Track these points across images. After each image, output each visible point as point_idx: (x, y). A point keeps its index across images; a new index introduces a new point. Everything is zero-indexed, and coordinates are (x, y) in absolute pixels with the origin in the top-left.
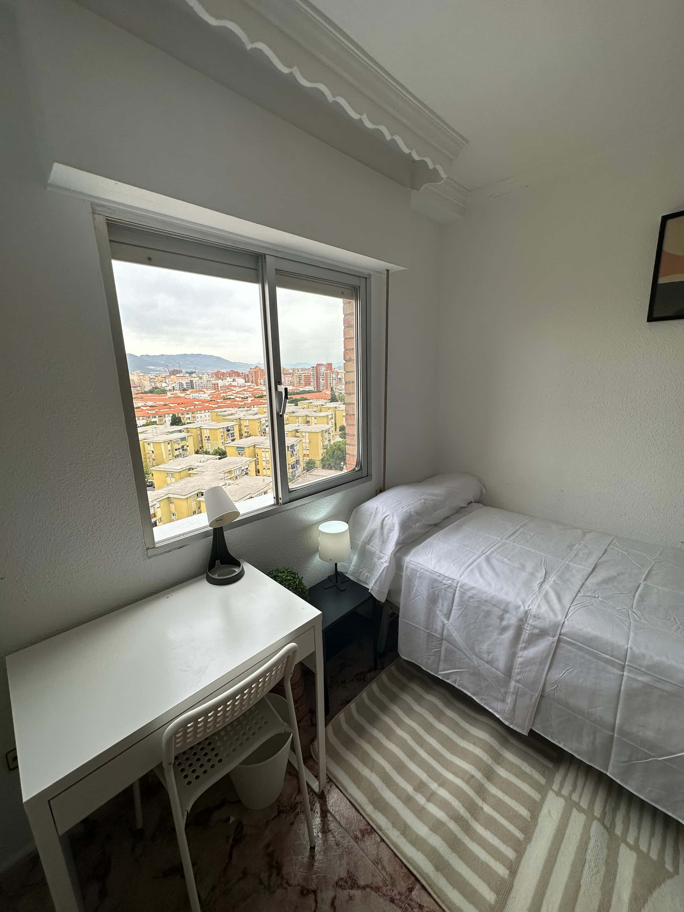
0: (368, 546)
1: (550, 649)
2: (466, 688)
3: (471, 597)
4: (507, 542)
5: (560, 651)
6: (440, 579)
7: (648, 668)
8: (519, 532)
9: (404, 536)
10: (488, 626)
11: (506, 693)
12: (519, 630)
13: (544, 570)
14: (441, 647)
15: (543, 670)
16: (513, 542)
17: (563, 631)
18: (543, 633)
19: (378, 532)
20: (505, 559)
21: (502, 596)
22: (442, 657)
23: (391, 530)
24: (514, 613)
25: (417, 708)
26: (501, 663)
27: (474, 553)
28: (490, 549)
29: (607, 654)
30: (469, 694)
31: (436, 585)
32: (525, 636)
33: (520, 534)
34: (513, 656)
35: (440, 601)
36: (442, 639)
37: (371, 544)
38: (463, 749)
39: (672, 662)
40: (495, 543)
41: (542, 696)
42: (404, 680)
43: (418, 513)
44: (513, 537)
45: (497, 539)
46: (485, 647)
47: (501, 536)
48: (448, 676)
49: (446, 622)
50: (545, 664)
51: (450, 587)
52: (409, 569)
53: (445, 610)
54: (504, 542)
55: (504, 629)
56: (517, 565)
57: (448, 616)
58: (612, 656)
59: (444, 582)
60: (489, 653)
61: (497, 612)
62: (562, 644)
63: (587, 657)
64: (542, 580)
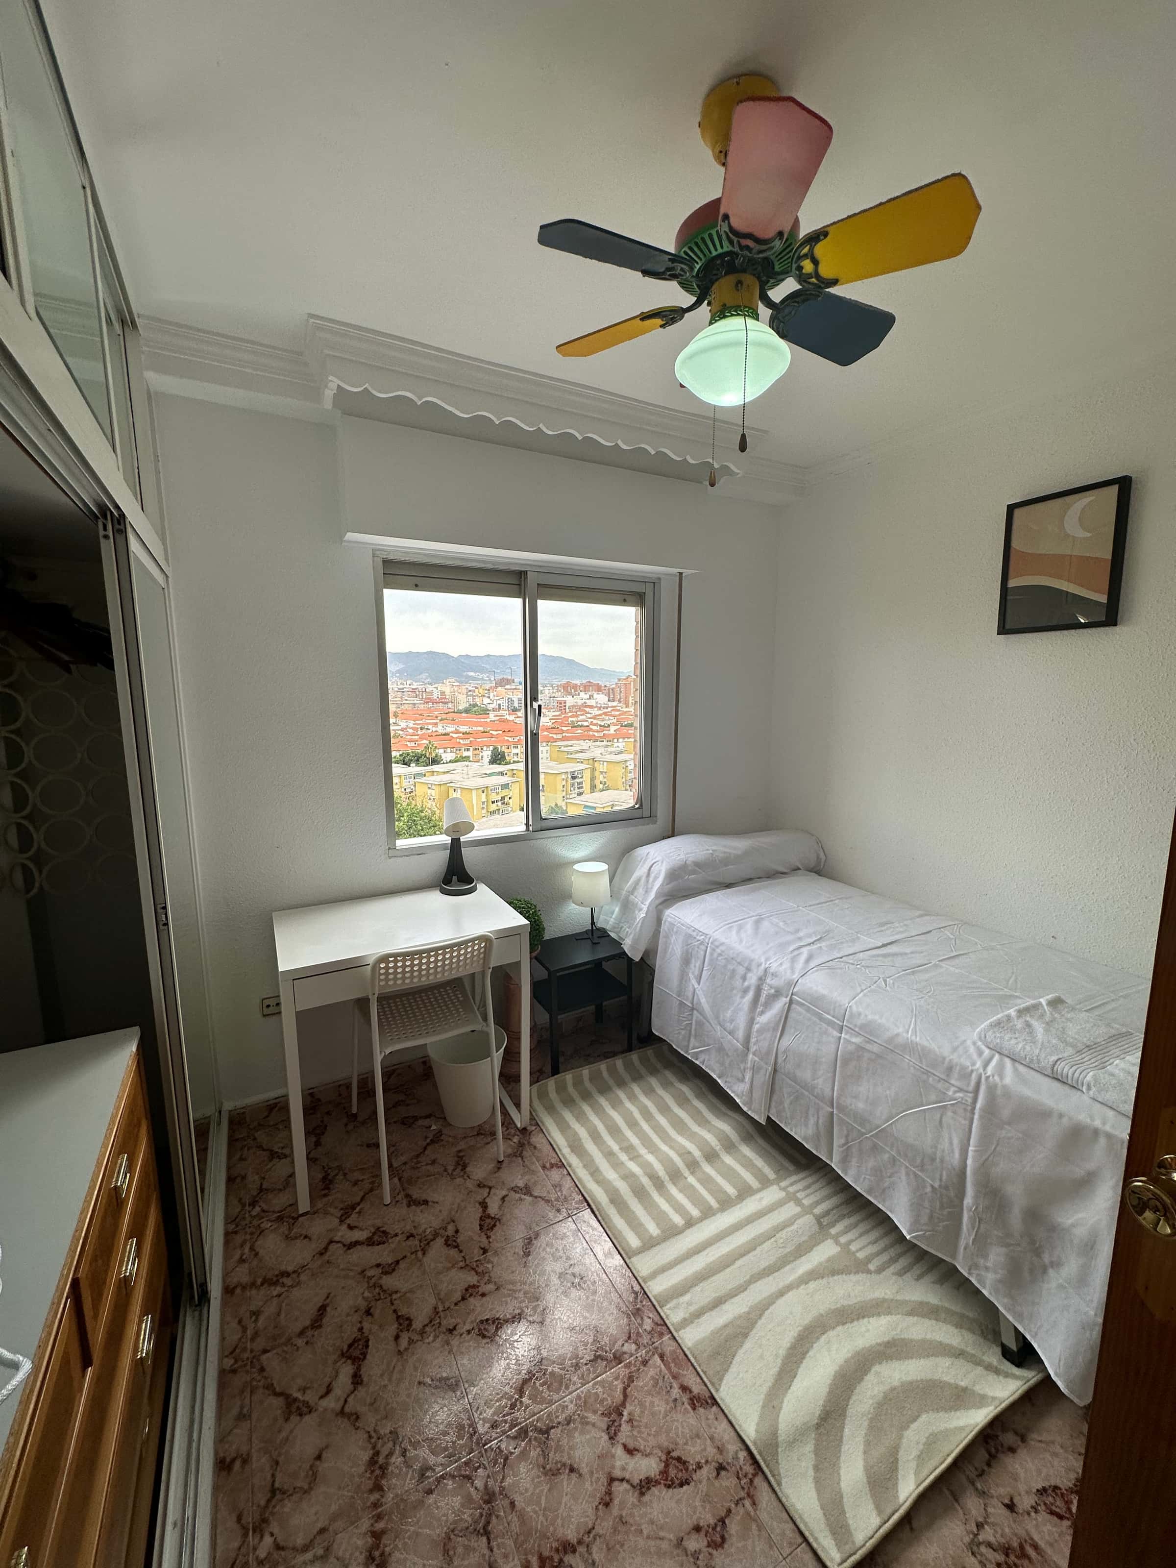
0: (632, 897)
1: (783, 1011)
2: (713, 1071)
3: (720, 955)
5: (792, 1015)
6: (694, 934)
7: (862, 1027)
8: (828, 903)
10: (732, 989)
11: (744, 1069)
12: (758, 990)
13: (819, 937)
14: (692, 1020)
15: (776, 1037)
16: (810, 911)
17: (795, 990)
18: (777, 994)
19: (643, 879)
21: (748, 953)
22: (693, 1032)
24: (755, 971)
25: (661, 1092)
26: (741, 1034)
27: (749, 913)
28: (772, 912)
29: (828, 1014)
30: (715, 1076)
31: (690, 941)
32: (763, 999)
33: (829, 905)
34: (751, 1022)
35: (693, 961)
36: (693, 1009)
37: (635, 894)
38: (695, 1133)
39: (883, 1021)
41: (775, 1071)
42: (659, 1066)
43: (697, 864)
44: (817, 906)
45: (791, 906)
46: (729, 1014)
47: (802, 903)
48: (696, 1055)
49: (696, 986)
50: (777, 1030)
51: (702, 943)
52: (667, 923)
53: (696, 973)
54: (799, 909)
55: (746, 991)
56: (790, 929)
57: (699, 979)
58: (833, 1017)
59: (698, 937)
60: (732, 1021)
61: (741, 970)
62: (794, 1006)
63: (814, 1019)
64: (806, 944)
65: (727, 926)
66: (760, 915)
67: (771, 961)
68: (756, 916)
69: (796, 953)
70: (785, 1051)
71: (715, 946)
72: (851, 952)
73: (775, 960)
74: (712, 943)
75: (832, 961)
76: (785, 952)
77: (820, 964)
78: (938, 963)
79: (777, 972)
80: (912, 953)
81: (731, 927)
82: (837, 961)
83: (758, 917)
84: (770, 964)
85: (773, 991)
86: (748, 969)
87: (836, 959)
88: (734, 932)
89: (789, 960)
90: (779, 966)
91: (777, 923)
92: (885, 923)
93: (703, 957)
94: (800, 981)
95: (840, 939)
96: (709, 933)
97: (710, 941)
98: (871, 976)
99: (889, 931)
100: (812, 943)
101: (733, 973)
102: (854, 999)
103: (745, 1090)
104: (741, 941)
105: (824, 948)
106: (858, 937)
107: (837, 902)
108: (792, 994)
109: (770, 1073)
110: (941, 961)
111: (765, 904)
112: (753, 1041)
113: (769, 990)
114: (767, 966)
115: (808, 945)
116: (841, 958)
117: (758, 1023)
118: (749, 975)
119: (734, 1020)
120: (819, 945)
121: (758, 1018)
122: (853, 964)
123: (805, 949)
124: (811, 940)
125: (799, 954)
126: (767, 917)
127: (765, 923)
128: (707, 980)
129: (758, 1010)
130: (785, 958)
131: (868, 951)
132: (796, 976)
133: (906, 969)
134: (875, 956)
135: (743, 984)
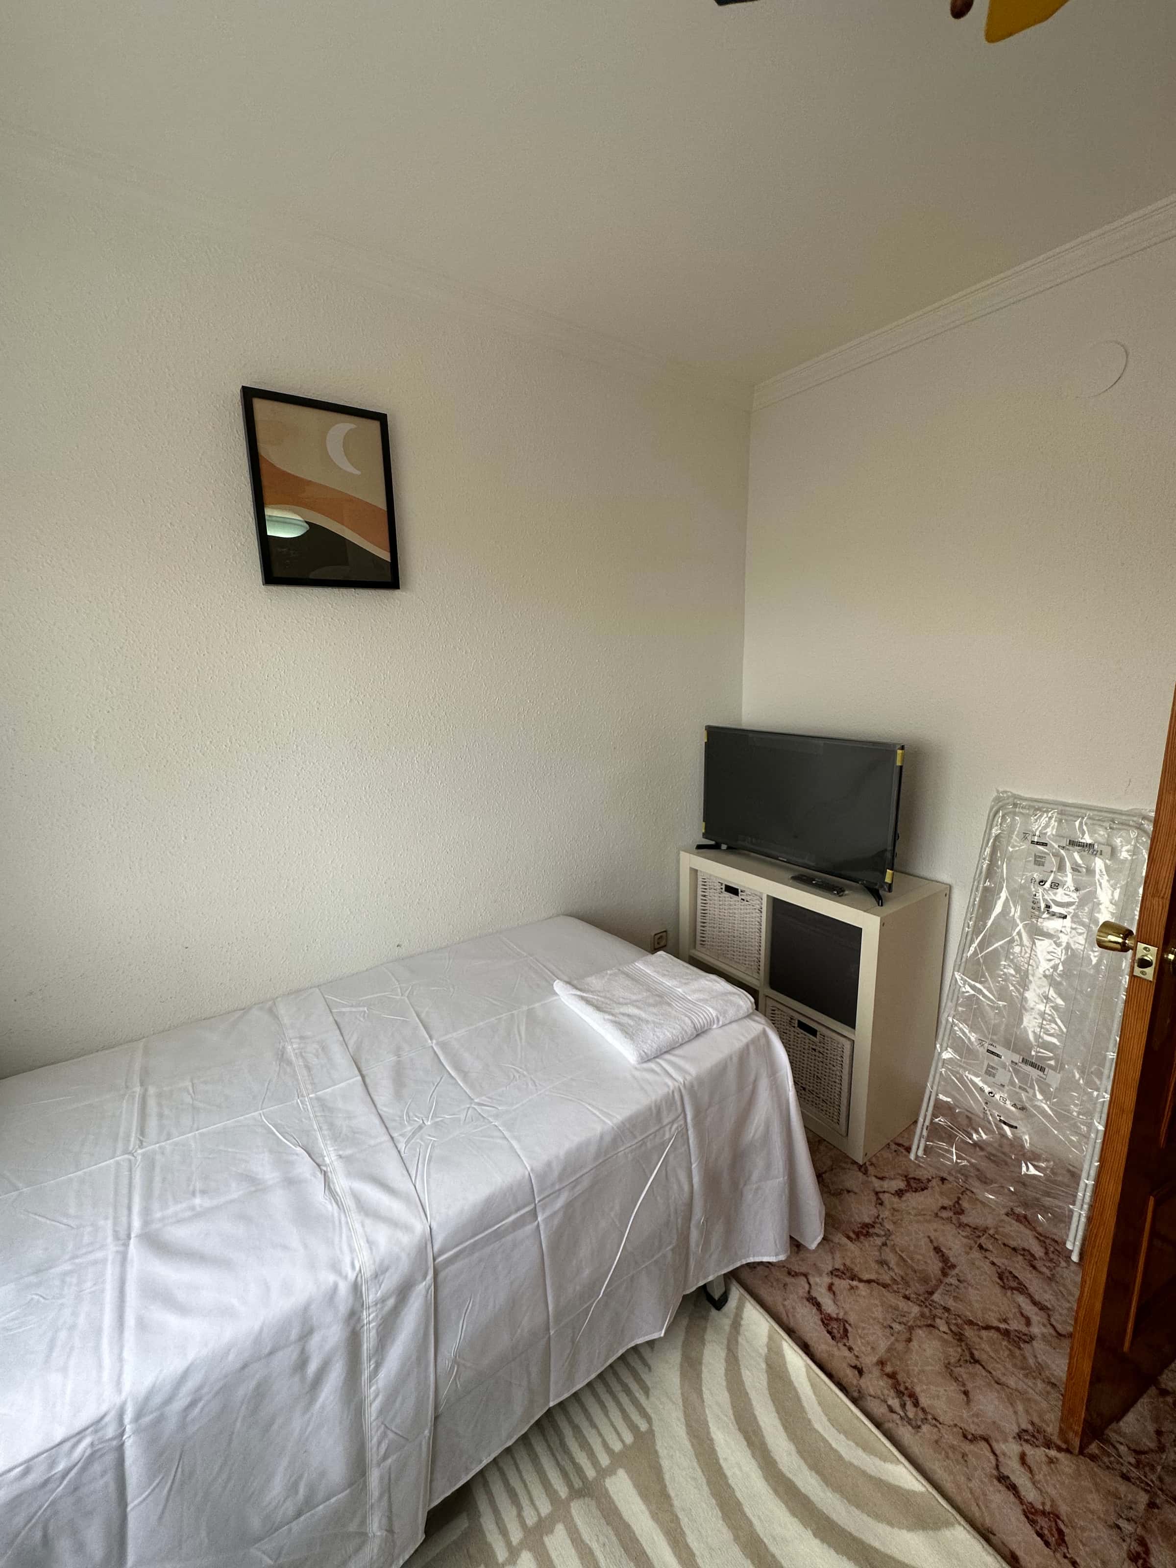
4: (154, 1152)
5: (445, 1293)
7: (560, 1178)
8: (152, 1103)
11: (363, 1520)
12: (352, 1341)
13: (299, 1150)
15: (426, 1365)
16: (168, 1139)
17: (436, 1247)
20: (197, 1201)
24: (328, 1318)
26: (336, 1473)
27: (95, 1262)
28: (129, 1208)
29: (512, 1214)
31: (24, 1515)
32: (369, 1343)
33: (160, 1105)
35: (63, 1545)
40: (125, 1181)
41: (437, 1423)
44: (153, 1123)
45: (118, 1163)
47: (120, 1145)
50: (426, 1350)
51: (88, 1460)
53: (96, 1551)
54: (143, 1155)
56: (236, 1191)
58: (518, 1210)
59: (62, 1465)
62: (442, 1277)
64: (321, 1177)
65: (130, 1335)
66: (129, 1237)
67: (347, 1260)
68: (126, 1245)
69: (349, 1202)
70: (455, 1361)
71: (158, 1409)
72: (377, 1121)
73: (352, 1250)
74: (138, 1417)
75: (399, 1152)
76: (337, 1223)
77: (405, 1172)
78: (434, 1041)
79: (382, 1261)
80: (399, 1056)
81: (142, 1325)
82: (402, 1146)
83: (133, 1242)
84: (353, 1266)
85: (391, 1302)
86: (307, 1334)
87: (397, 1148)
88: (173, 1321)
89: (368, 1222)
90: (371, 1249)
91: (193, 1208)
92: (282, 1057)
93: (112, 1487)
94: (434, 1226)
95: (318, 1123)
96: (104, 1408)
97: (128, 1418)
98: (462, 1117)
99: (314, 1061)
100: (319, 1165)
101: (260, 1393)
102: (519, 1156)
103: (375, 1551)
104: (226, 1312)
105: (348, 1152)
106: (318, 1099)
107: (152, 1090)
108: (434, 1260)
109: (429, 1438)
110: (431, 1038)
111: (67, 1215)
112: (375, 1440)
113: (382, 1308)
114: (351, 1276)
115: (325, 1174)
116: (392, 1138)
117: (376, 1396)
118: (315, 1341)
119: (300, 1477)
120: (334, 1157)
121: (373, 1388)
122: (420, 1127)
123: (342, 1182)
124: (304, 1167)
125: (357, 1198)
126: (146, 1223)
127: (180, 1234)
128: (160, 1518)
129: (366, 1375)
130: (357, 1226)
131: (380, 1100)
132: (419, 1227)
133: (446, 1075)
134: (398, 1095)
135: (303, 1379)
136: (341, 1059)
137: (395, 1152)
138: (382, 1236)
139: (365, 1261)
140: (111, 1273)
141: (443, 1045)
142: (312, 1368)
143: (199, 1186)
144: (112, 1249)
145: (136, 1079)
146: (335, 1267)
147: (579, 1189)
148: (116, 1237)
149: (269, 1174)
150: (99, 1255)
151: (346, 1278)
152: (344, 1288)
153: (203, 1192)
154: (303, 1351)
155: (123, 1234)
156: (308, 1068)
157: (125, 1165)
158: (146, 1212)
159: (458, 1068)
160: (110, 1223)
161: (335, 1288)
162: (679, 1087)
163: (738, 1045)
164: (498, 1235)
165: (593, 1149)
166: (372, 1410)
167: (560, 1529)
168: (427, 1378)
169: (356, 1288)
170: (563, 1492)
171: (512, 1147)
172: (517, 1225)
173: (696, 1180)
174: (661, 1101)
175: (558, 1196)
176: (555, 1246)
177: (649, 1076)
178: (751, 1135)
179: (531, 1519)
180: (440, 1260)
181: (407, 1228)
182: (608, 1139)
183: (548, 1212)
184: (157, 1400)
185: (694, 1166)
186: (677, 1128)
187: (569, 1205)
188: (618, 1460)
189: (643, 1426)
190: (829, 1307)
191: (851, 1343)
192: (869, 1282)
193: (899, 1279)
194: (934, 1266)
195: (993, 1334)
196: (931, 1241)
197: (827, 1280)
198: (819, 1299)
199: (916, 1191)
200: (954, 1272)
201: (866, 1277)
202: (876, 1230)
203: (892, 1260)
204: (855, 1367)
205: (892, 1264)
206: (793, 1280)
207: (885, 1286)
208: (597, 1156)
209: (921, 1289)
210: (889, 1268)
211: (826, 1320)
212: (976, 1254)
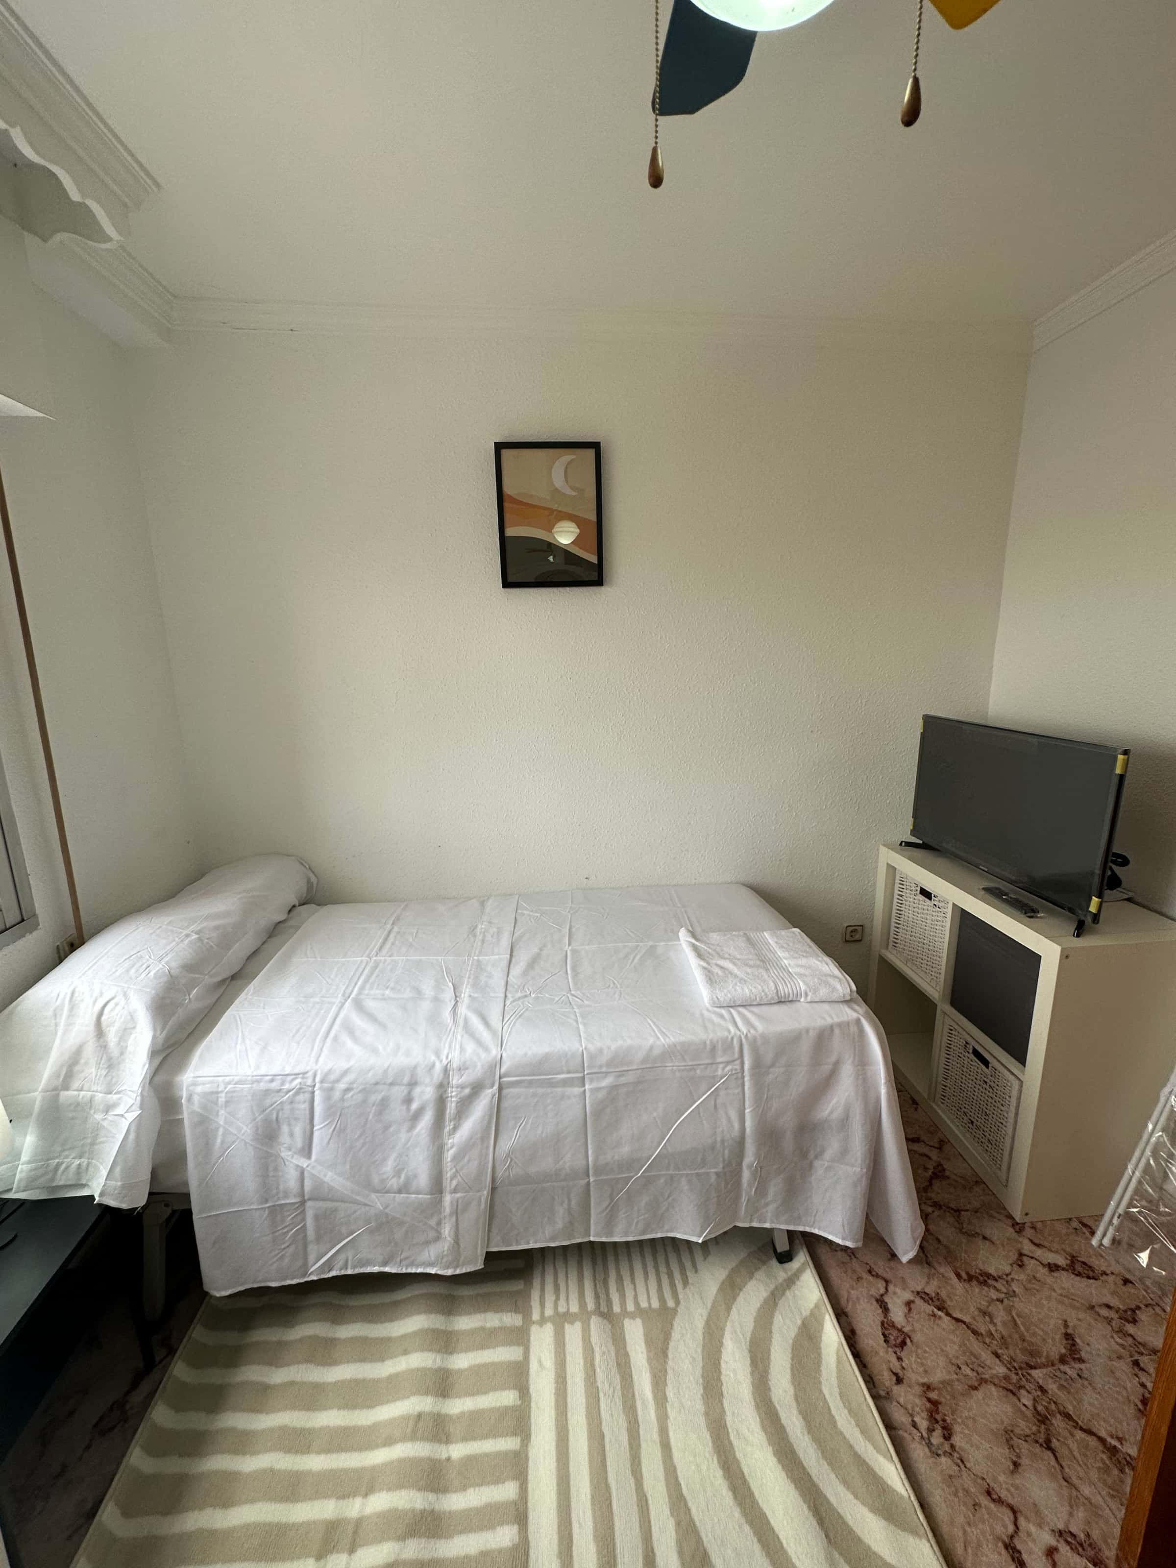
0: (64, 1094)
1: (491, 1108)
2: (368, 1263)
3: (347, 1090)
4: (381, 961)
5: (505, 1104)
6: (275, 1085)
7: (608, 1065)
8: (392, 936)
9: (165, 1032)
10: (387, 1128)
11: (439, 1223)
12: (441, 1102)
13: (450, 984)
14: (304, 1219)
15: (488, 1147)
16: (390, 956)
17: (503, 1070)
18: (477, 1088)
20: (387, 992)
21: (401, 1060)
22: (311, 1233)
23: (126, 1032)
24: (427, 1080)
26: (423, 1180)
27: (329, 1003)
28: (356, 984)
29: (563, 1073)
30: (376, 1269)
31: (268, 1102)
32: (451, 1108)
33: (396, 937)
34: (439, 1152)
35: (285, 1129)
36: (303, 1203)
38: (391, 1378)
39: (629, 1042)
40: (361, 970)
41: (493, 1189)
43: (189, 967)
44: (388, 946)
45: (362, 961)
46: (389, 1167)
47: (368, 952)
48: (329, 1266)
49: (304, 1163)
50: (488, 1138)
51: (299, 1091)
52: (196, 1098)
53: (299, 1142)
54: (375, 961)
55: (416, 1117)
56: (408, 994)
57: (307, 1150)
58: (569, 1072)
59: (286, 1087)
60: (398, 1173)
61: (399, 1092)
62: (505, 1092)
63: (540, 1091)
64: (453, 1003)
65: (329, 1041)
66: (349, 997)
67: (446, 1052)
68: (346, 1000)
69: (461, 1022)
70: (508, 1155)
71: (330, 1082)
72: (503, 983)
73: (450, 1047)
74: (322, 1082)
75: (505, 1006)
76: (449, 1029)
77: (501, 1018)
78: (570, 948)
79: (465, 1062)
80: (541, 950)
81: (336, 1039)
82: (508, 1003)
83: (349, 1000)
84: (447, 1058)
85: (467, 1091)
86: (413, 1084)
87: (505, 1002)
88: (349, 1043)
89: (465, 1036)
90: (461, 1052)
91: (383, 995)
92: (472, 931)
93: (307, 1112)
94: (504, 1055)
95: (470, 974)
96: (308, 1068)
97: (318, 1079)
98: (557, 999)
99: (489, 938)
100: (456, 996)
101: (384, 1104)
102: (580, 1036)
103: (446, 1248)
104: (375, 1051)
105: (476, 995)
106: (478, 961)
107: (396, 929)
108: (500, 1078)
109: (487, 1198)
110: (569, 945)
111: (329, 978)
112: (449, 1175)
113: (461, 1092)
114: (445, 1062)
115: (457, 1002)
116: (506, 996)
117: (452, 1147)
118: (417, 1090)
119: (403, 1169)
120: (467, 995)
121: (450, 1141)
122: (526, 996)
123: (463, 1010)
124: (449, 994)
125: (466, 1020)
126: (359, 993)
127: (371, 1004)
128: (328, 1143)
129: (447, 1130)
130: (459, 1037)
131: (512, 972)
132: (495, 1052)
133: (564, 970)
134: (525, 973)
135: (408, 1109)
136: (505, 942)
137: (502, 1005)
138: (470, 1047)
139: (456, 1059)
140: (334, 1009)
141: (574, 951)
142: (414, 1106)
143: (392, 985)
144: (340, 998)
145: (391, 922)
146: (437, 1054)
147: (623, 1080)
148: (343, 995)
149: (428, 990)
150: (333, 1000)
151: (441, 1061)
152: (438, 1067)
153: (392, 989)
154: (409, 1093)
155: (347, 995)
156: (483, 941)
157: (365, 962)
158: (362, 988)
159: (574, 969)
160: (344, 988)
161: (434, 1065)
162: (740, 1037)
163: (819, 1023)
164: (552, 1084)
165: (640, 1055)
166: (449, 1155)
167: (578, 1326)
168: (487, 1154)
169: (446, 1070)
170: (591, 1305)
171: (578, 1028)
172: (565, 1083)
173: (748, 1124)
174: (718, 1042)
175: (605, 1077)
176: (598, 1114)
177: (716, 1019)
178: (827, 1112)
179: (562, 1309)
180: (504, 1079)
181: (487, 1049)
182: (657, 1052)
183: (595, 1085)
184: (332, 1077)
185: (747, 1111)
186: (732, 1070)
187: (614, 1088)
188: (640, 1312)
189: (671, 1304)
190: (898, 1315)
191: (902, 1355)
192: (958, 1320)
193: (996, 1335)
194: (1055, 1348)
195: (1093, 1442)
196: (1066, 1326)
197: (908, 1296)
198: (890, 1306)
199: (1079, 1274)
200: (1077, 1366)
201: (957, 1315)
202: (998, 1285)
203: (1000, 1315)
204: (896, 1374)
205: (998, 1321)
206: (871, 1279)
207: (975, 1333)
208: (645, 1060)
209: (1021, 1357)
210: (992, 1322)
211: (887, 1326)
212: (1123, 1367)
